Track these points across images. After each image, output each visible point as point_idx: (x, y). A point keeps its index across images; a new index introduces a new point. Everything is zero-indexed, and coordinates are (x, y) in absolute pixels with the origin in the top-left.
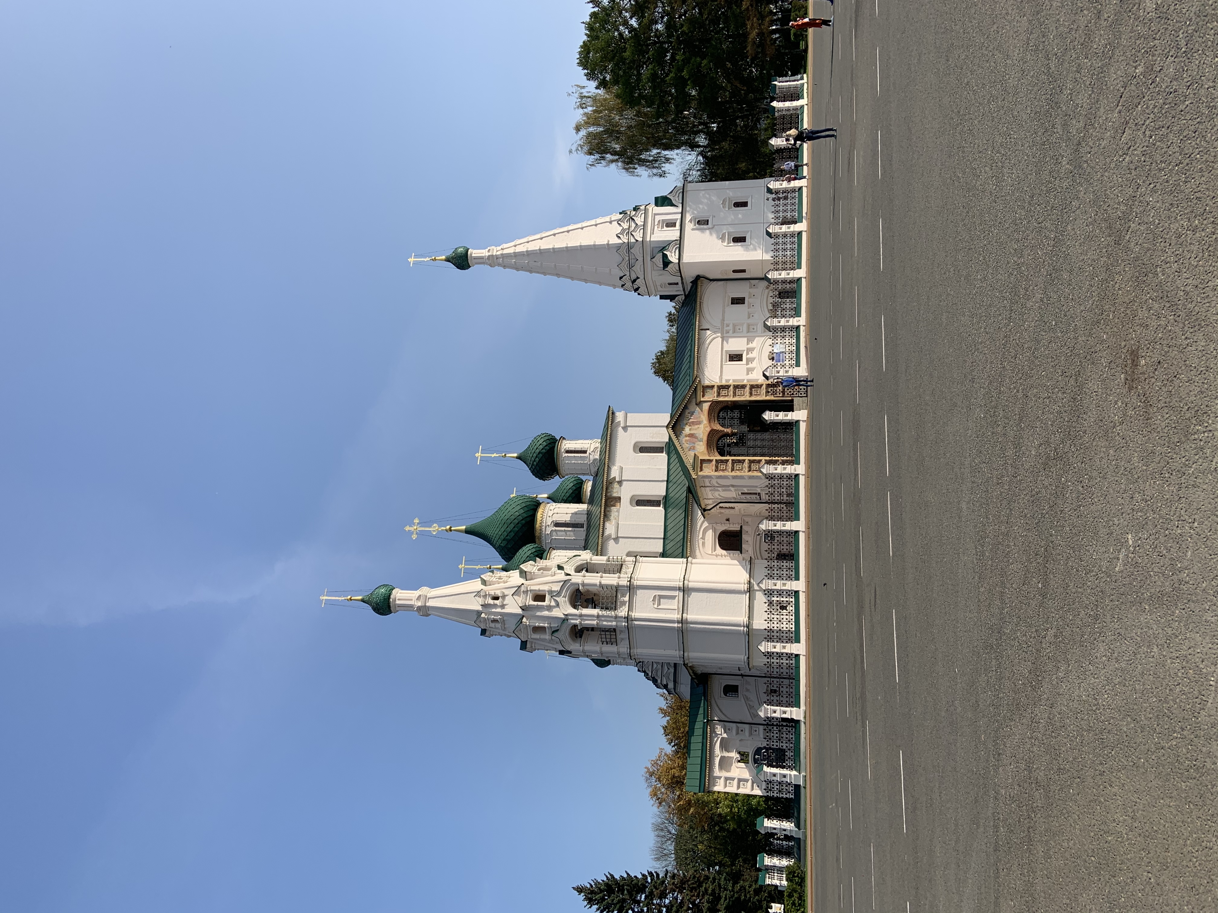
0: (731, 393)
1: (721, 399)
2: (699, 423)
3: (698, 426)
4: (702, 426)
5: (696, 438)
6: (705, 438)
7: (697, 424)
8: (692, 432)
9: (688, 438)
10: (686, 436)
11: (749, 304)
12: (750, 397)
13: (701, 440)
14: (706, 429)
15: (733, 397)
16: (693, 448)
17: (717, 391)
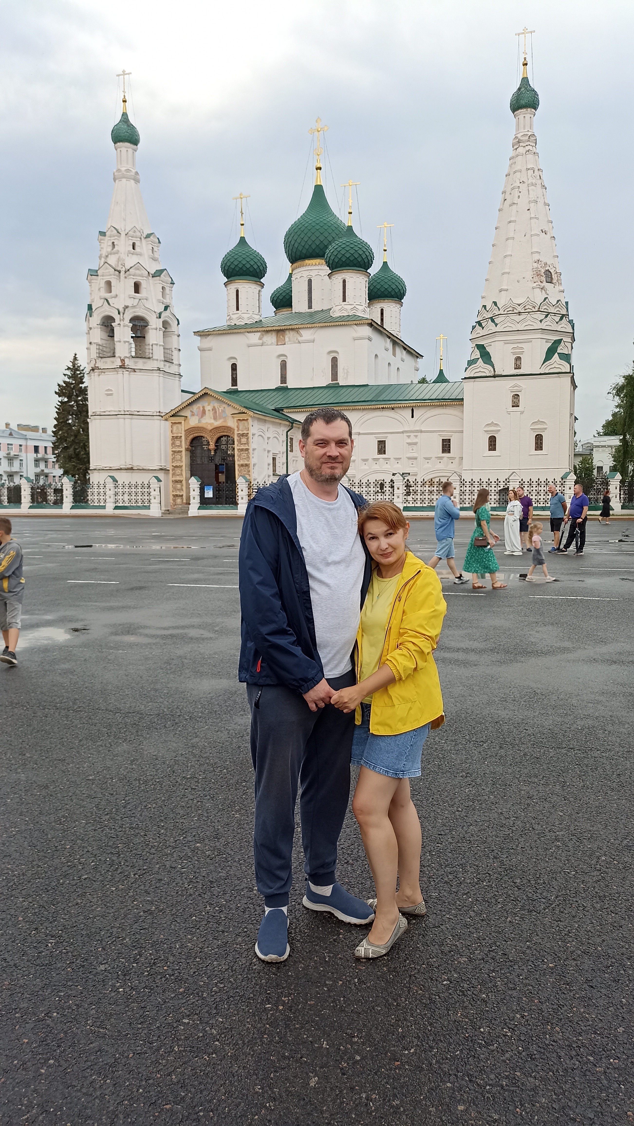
0: (242, 447)
1: (236, 438)
2: (215, 419)
3: (213, 418)
4: (212, 421)
5: (202, 417)
6: (200, 425)
7: (214, 417)
8: (207, 412)
9: (202, 409)
10: (203, 407)
11: (441, 458)
12: (239, 465)
13: (199, 421)
14: (209, 426)
15: (238, 449)
16: (193, 415)
17: (244, 433)
